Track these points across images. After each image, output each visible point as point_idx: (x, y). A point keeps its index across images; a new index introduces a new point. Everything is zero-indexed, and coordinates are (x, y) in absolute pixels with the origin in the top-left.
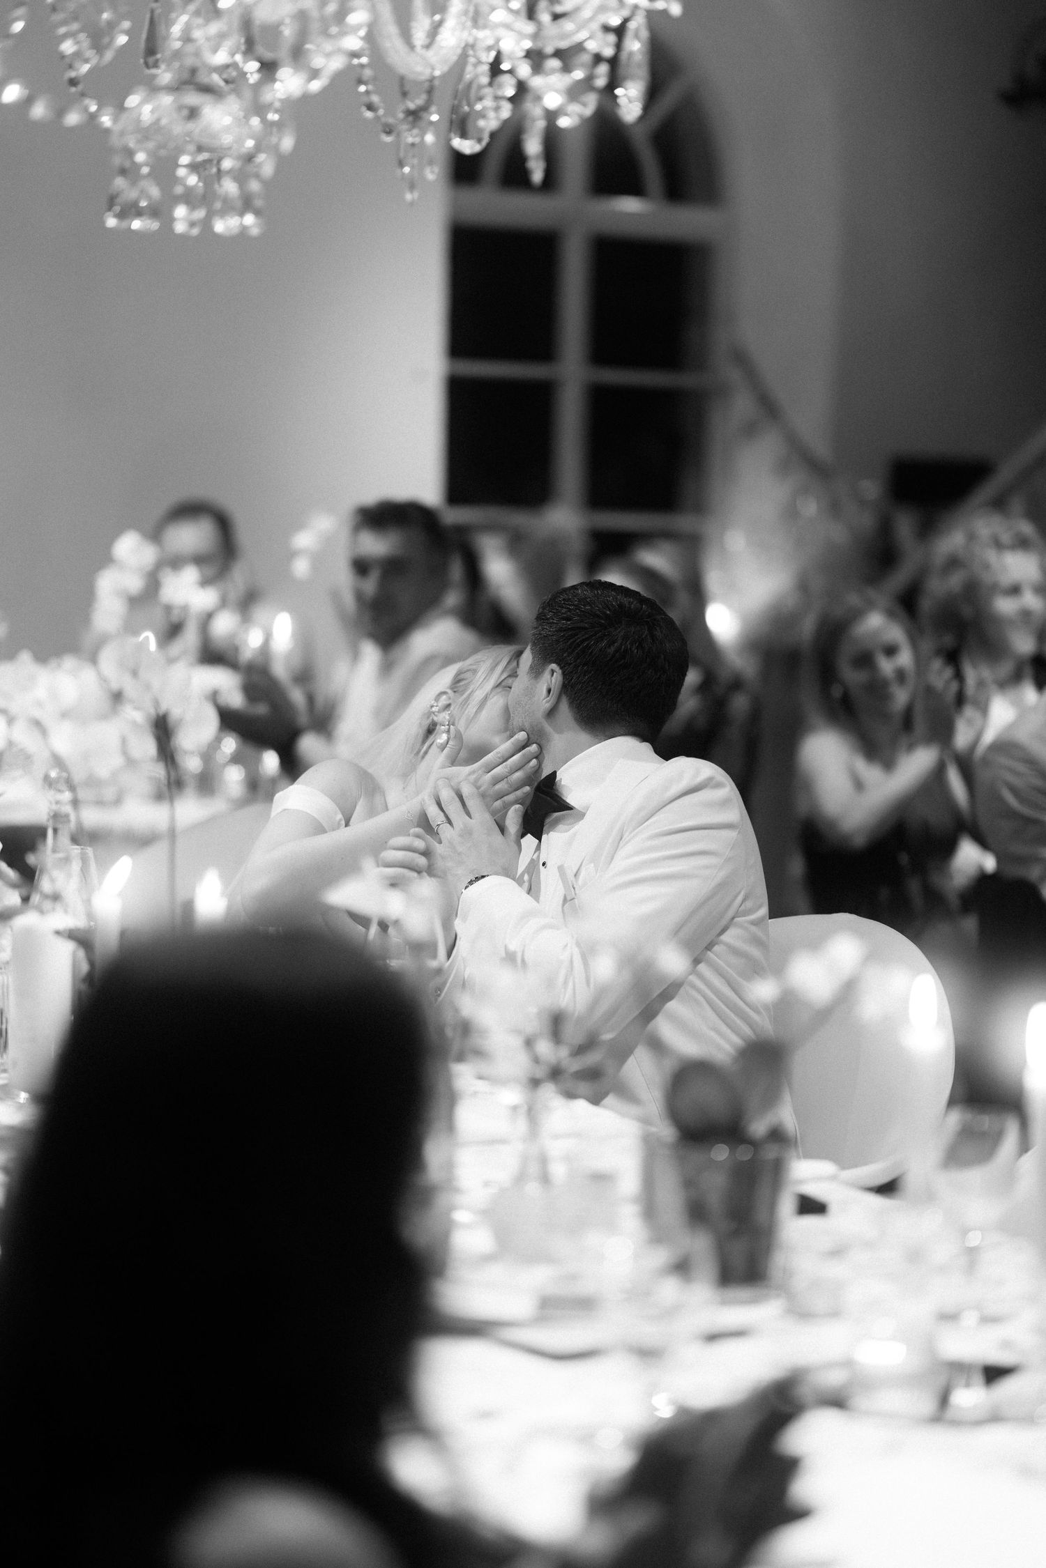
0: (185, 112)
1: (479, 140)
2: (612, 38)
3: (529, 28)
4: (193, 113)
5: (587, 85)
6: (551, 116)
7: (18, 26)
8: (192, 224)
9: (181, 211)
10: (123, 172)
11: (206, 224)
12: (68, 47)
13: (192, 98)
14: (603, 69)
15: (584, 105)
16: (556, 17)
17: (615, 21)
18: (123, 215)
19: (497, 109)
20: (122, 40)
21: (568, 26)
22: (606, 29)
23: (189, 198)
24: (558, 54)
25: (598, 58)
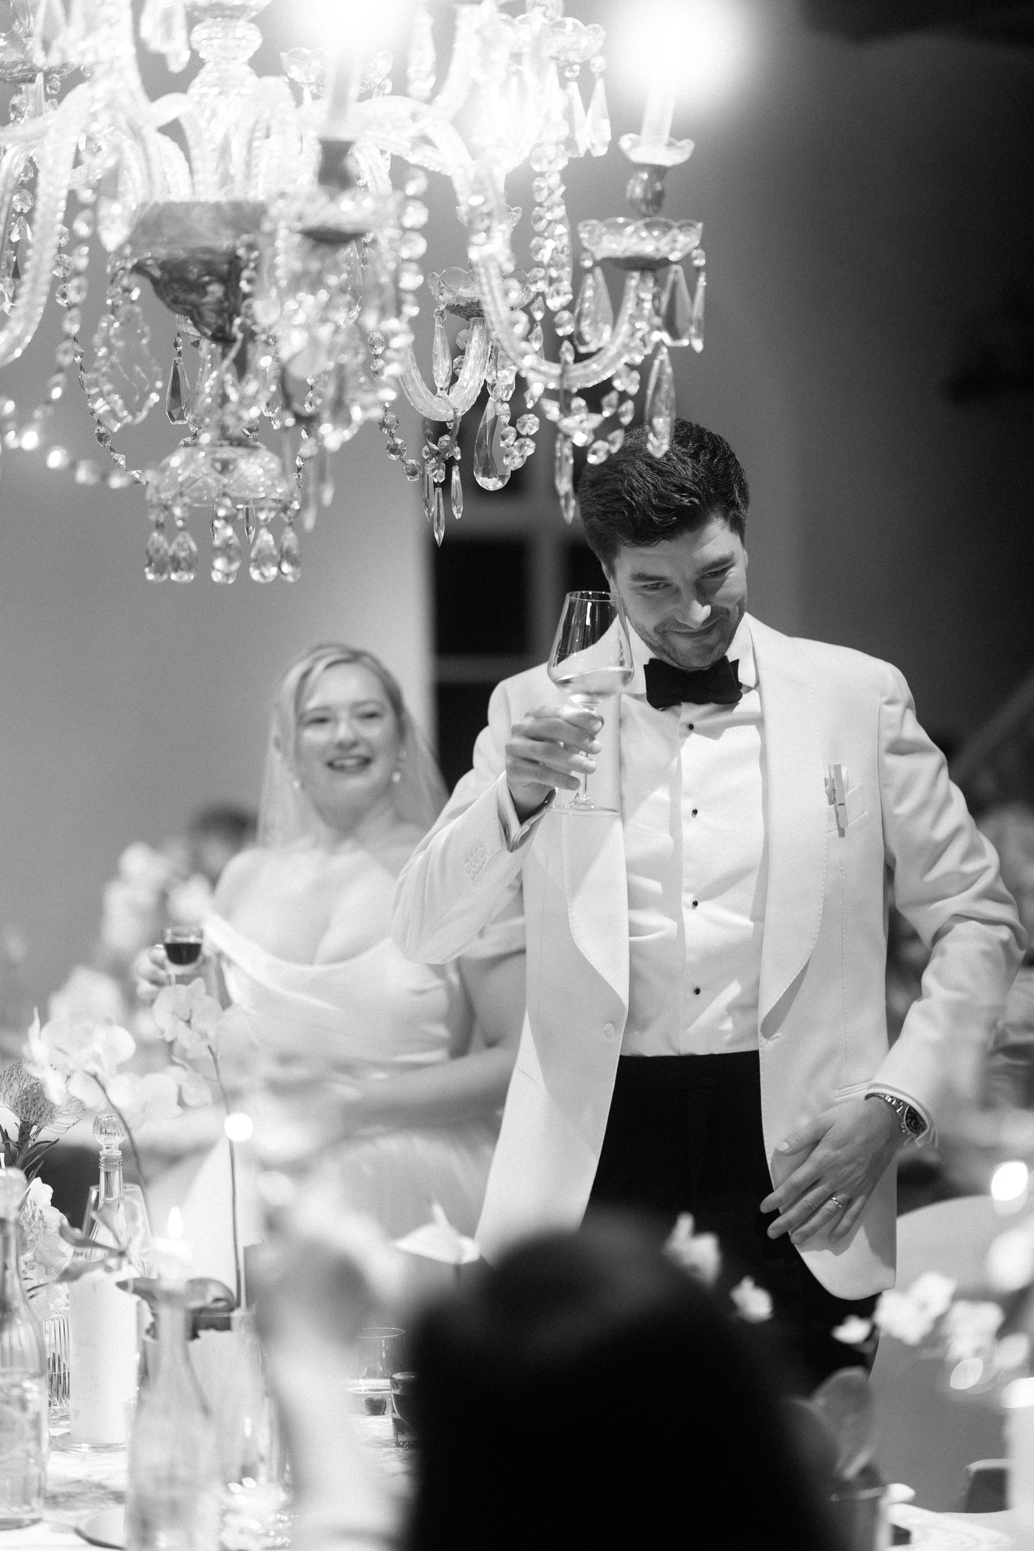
0: (218, 466)
1: (502, 478)
2: (636, 375)
3: (556, 369)
4: (225, 467)
5: (612, 423)
6: (580, 453)
7: (56, 393)
8: (227, 575)
9: (219, 563)
10: (159, 526)
11: (243, 573)
12: (100, 406)
13: (227, 452)
14: (629, 406)
15: (612, 443)
16: (580, 358)
17: (638, 359)
18: (160, 570)
19: (521, 447)
20: (155, 398)
21: (593, 365)
22: (631, 367)
23: (226, 550)
24: (582, 393)
25: (623, 396)
